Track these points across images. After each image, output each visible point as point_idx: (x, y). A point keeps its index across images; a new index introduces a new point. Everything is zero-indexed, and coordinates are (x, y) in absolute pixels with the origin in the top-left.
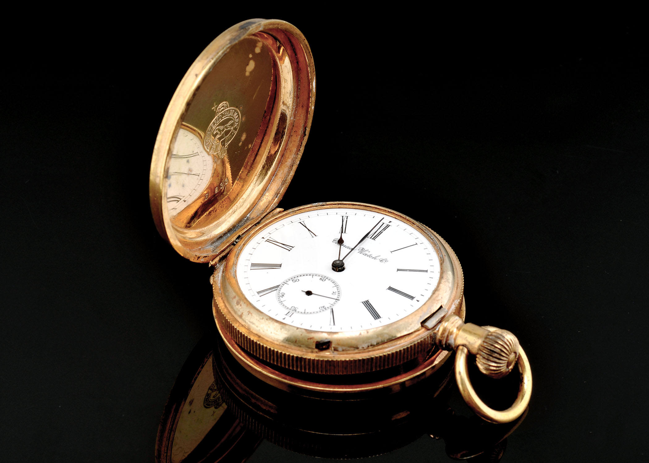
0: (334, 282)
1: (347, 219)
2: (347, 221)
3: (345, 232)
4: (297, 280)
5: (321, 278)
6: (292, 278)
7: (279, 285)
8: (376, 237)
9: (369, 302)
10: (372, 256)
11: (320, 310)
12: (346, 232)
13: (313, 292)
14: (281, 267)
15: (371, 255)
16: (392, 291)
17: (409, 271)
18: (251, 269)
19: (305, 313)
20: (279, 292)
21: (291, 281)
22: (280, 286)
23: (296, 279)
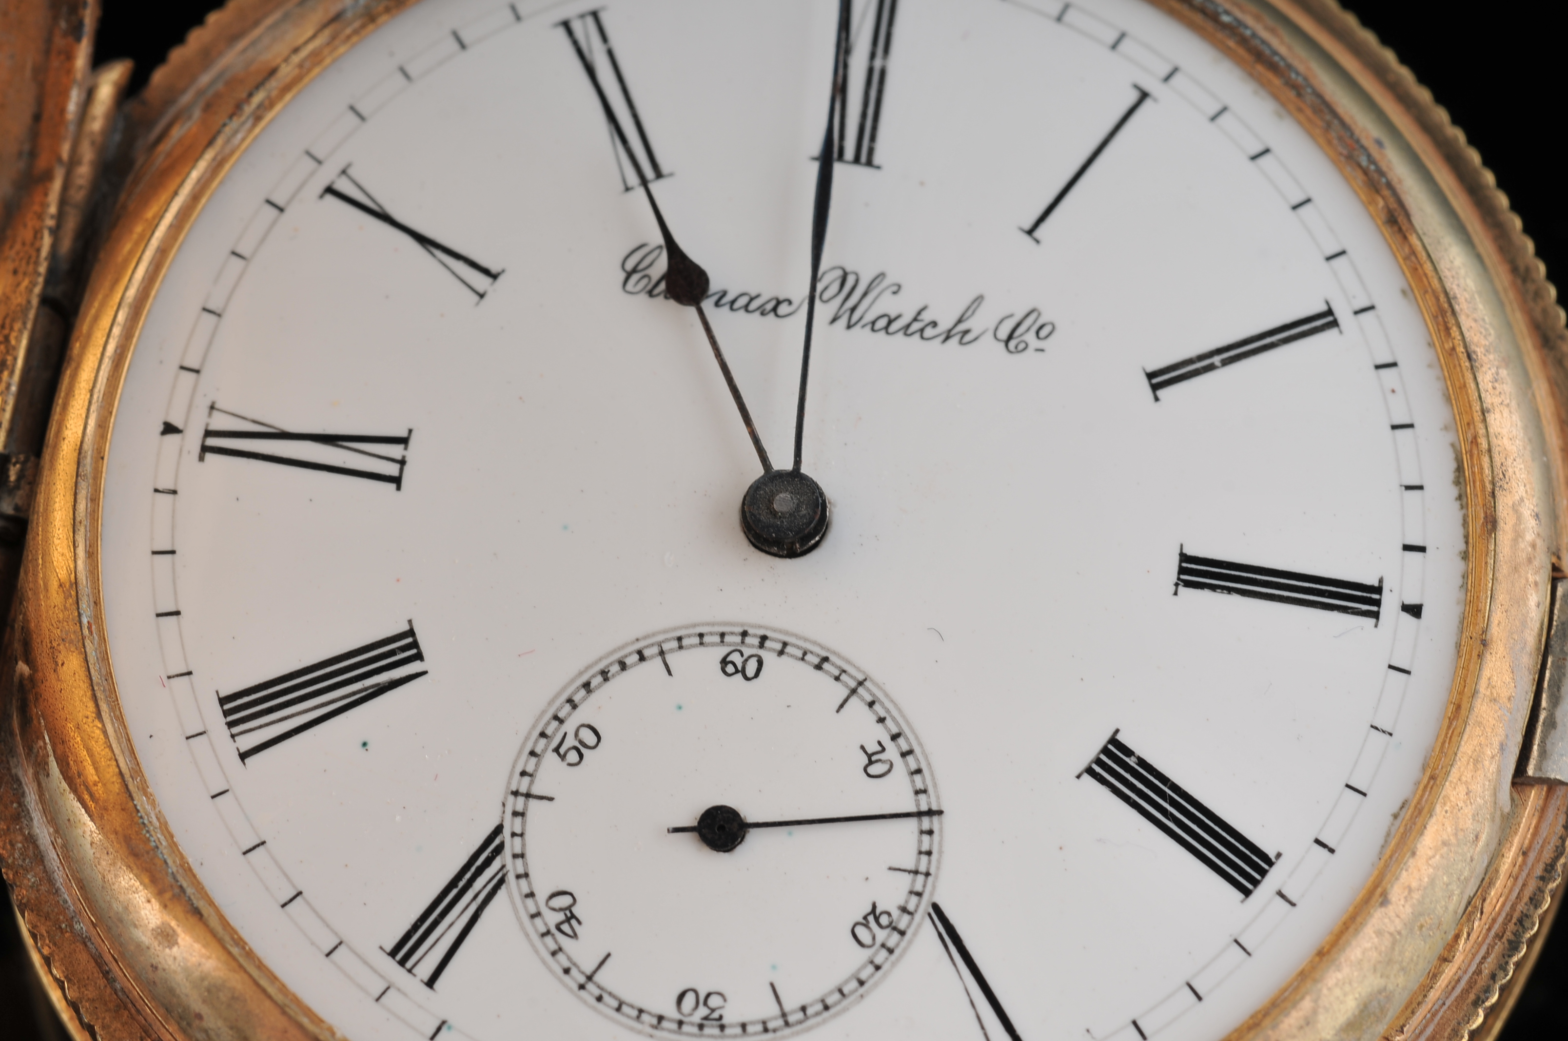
0: (826, 659)
1: (604, 38)
2: (610, 54)
3: (659, 175)
4: (588, 737)
5: (723, 651)
6: (543, 735)
7: (499, 830)
8: (873, 138)
9: (1129, 752)
10: (934, 324)
11: (866, 954)
12: (665, 168)
13: (750, 815)
14: (419, 657)
15: (927, 317)
16: (1213, 588)
17: (1225, 363)
18: (243, 756)
19: (791, 1019)
20: (531, 895)
21: (551, 758)
22: (507, 832)
23: (570, 727)
